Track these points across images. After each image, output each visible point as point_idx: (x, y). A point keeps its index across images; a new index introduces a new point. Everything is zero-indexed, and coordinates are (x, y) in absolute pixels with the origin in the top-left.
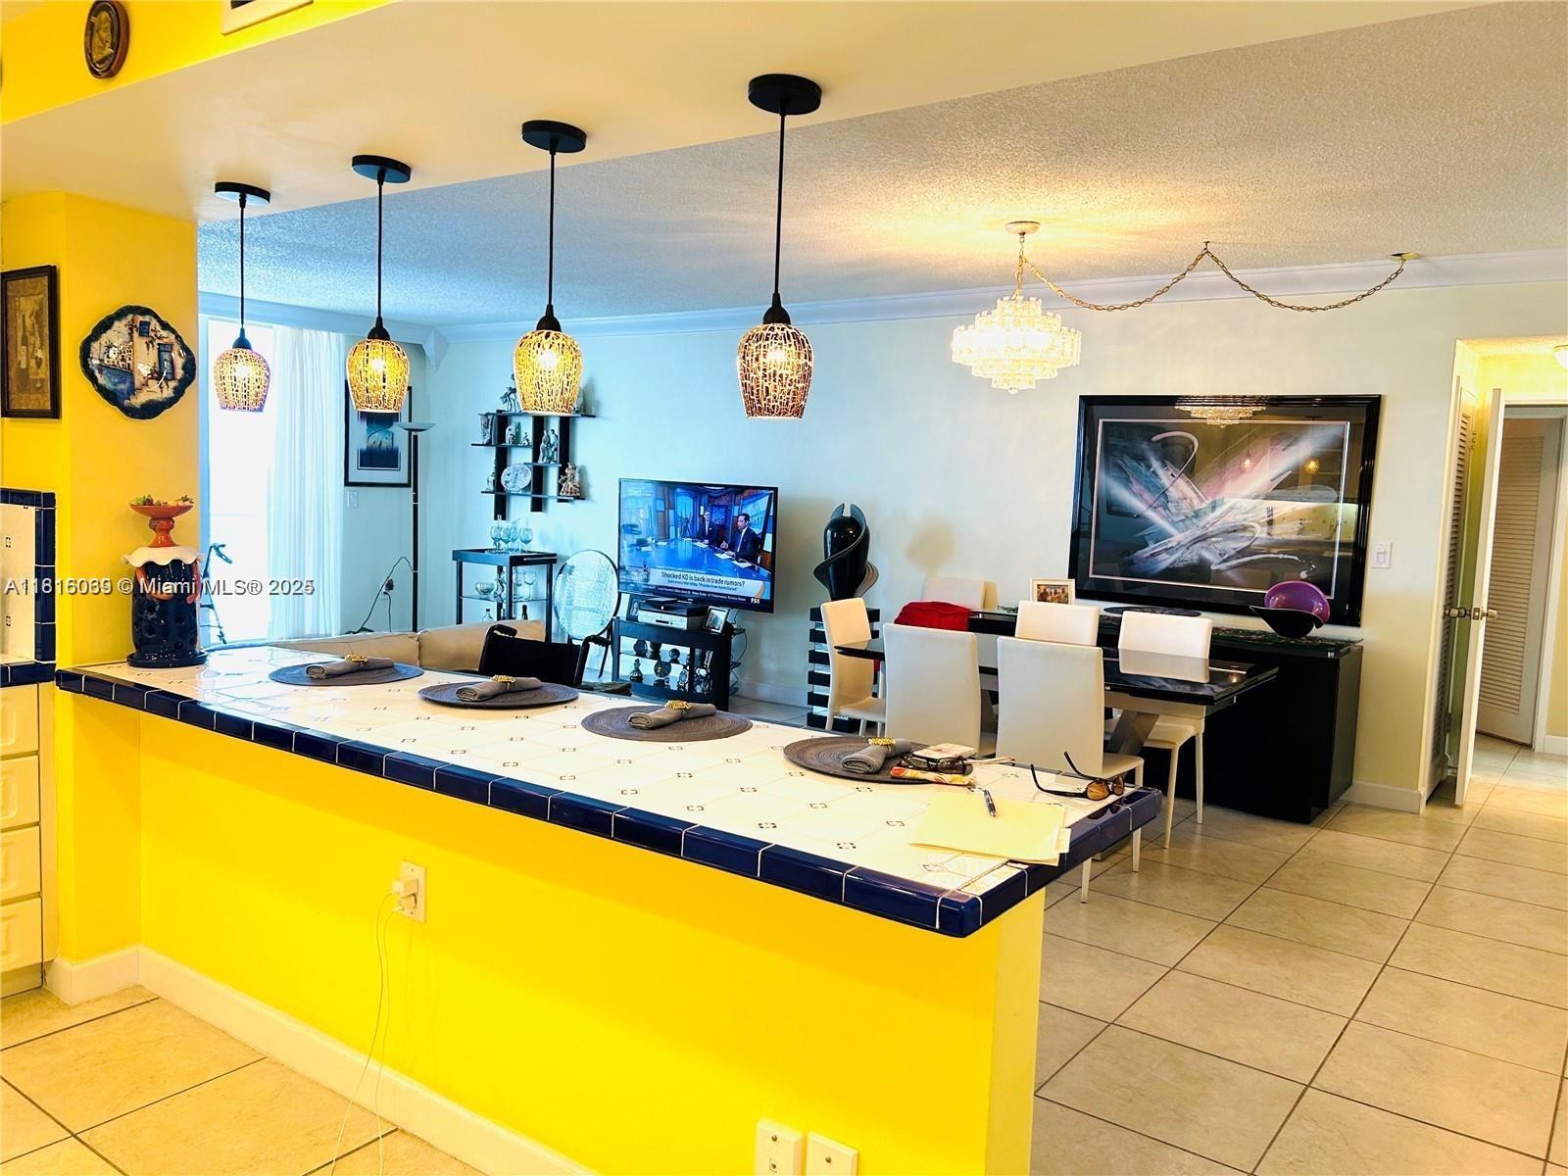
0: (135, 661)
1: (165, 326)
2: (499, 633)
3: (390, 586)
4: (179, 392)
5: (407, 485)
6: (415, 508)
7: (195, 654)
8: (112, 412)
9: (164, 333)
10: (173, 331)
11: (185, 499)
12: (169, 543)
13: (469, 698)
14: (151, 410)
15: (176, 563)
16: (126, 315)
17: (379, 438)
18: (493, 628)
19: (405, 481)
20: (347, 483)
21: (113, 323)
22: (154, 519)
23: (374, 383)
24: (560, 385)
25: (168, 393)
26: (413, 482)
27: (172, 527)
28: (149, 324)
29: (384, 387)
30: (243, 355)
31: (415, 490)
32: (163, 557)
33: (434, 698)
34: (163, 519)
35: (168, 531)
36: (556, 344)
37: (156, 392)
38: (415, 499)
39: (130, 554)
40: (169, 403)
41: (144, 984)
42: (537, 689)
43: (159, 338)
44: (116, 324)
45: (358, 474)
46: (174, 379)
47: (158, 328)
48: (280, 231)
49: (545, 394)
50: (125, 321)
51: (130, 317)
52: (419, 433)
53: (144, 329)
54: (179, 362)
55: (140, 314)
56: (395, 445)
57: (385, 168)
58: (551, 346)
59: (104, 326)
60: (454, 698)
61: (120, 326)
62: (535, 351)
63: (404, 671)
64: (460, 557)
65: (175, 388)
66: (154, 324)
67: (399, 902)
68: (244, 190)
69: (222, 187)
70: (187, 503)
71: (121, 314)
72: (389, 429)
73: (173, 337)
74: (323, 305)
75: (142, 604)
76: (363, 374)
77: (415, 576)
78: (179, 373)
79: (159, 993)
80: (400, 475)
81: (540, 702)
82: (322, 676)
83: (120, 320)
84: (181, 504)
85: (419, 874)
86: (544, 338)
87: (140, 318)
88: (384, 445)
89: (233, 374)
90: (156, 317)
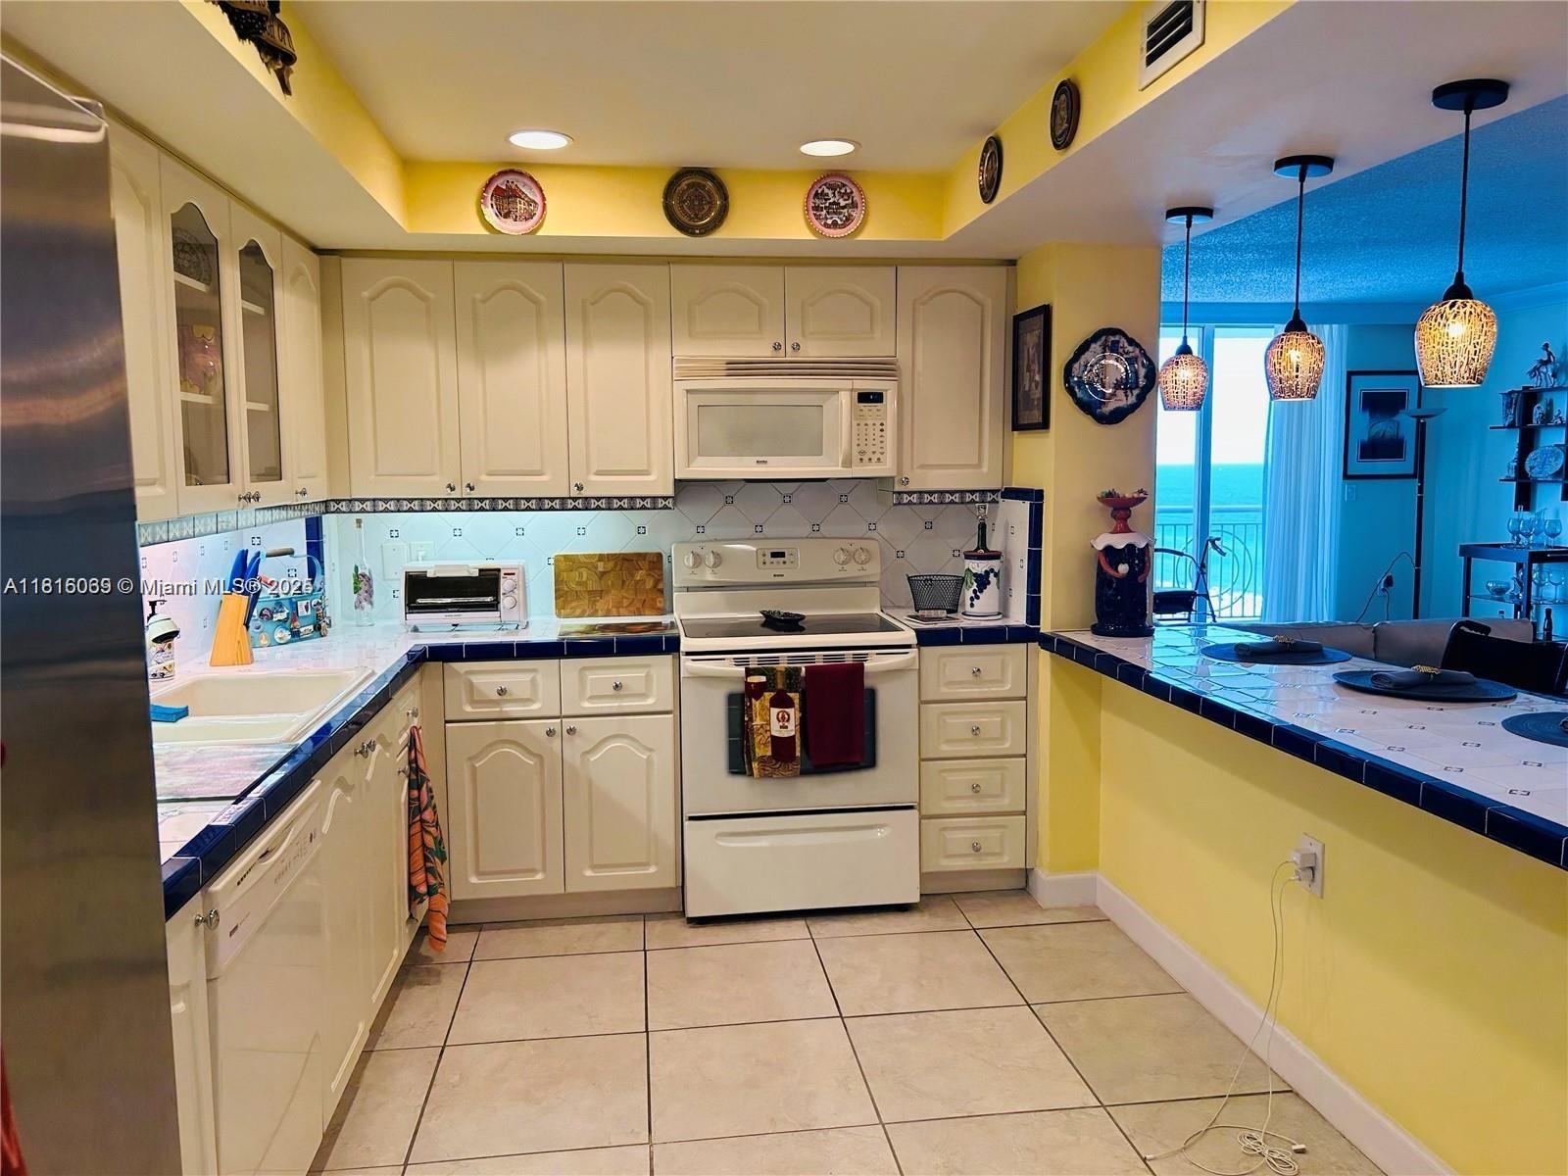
0: (1097, 630)
1: (1131, 342)
2: (1467, 630)
3: (1389, 582)
4: (1141, 398)
5: (1413, 476)
6: (1420, 500)
7: (1144, 626)
8: (1087, 421)
9: (1130, 349)
10: (1138, 345)
11: (1141, 491)
12: (1127, 530)
13: (1381, 686)
14: (1117, 416)
15: (1130, 547)
16: (1100, 337)
17: (1383, 427)
18: (1460, 624)
19: (1411, 472)
20: (1346, 476)
21: (1090, 345)
22: (1115, 509)
23: (1287, 374)
24: (1466, 355)
25: (1132, 399)
26: (1419, 473)
27: (1129, 516)
28: (1118, 342)
29: (1297, 377)
30: (1183, 360)
31: (1421, 481)
32: (1120, 542)
33: (1349, 683)
34: (1122, 509)
35: (1125, 520)
36: (1462, 313)
37: (1122, 400)
38: (1421, 490)
39: (1095, 539)
40: (1133, 408)
41: (1101, 907)
42: (1469, 684)
43: (1127, 353)
44: (1093, 346)
45: (1359, 467)
46: (1137, 387)
47: (1126, 345)
48: (1268, 235)
49: (1447, 367)
50: (1099, 343)
51: (1103, 338)
52: (1426, 420)
53: (1114, 348)
54: (1142, 372)
55: (1112, 335)
56: (1400, 435)
57: (1304, 163)
58: (1455, 316)
59: (1084, 348)
60: (1368, 683)
61: (1095, 347)
62: (1437, 324)
63: (1331, 656)
64: (1469, 552)
65: (1138, 395)
66: (1123, 342)
67: (1297, 871)
68: (1189, 212)
69: (1171, 213)
70: (1142, 495)
71: (1095, 338)
72: (1395, 418)
73: (1137, 351)
74: (1324, 298)
75: (1103, 581)
76: (1277, 366)
77: (1418, 573)
78: (1142, 382)
79: (1109, 915)
80: (1407, 465)
81: (1467, 696)
82: (1248, 654)
83: (1095, 342)
84: (1136, 495)
85: (1317, 849)
86: (1448, 308)
87: (1112, 338)
88: (1388, 435)
89: (1174, 378)
90: (1124, 335)
